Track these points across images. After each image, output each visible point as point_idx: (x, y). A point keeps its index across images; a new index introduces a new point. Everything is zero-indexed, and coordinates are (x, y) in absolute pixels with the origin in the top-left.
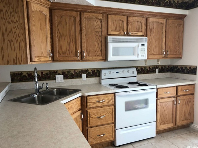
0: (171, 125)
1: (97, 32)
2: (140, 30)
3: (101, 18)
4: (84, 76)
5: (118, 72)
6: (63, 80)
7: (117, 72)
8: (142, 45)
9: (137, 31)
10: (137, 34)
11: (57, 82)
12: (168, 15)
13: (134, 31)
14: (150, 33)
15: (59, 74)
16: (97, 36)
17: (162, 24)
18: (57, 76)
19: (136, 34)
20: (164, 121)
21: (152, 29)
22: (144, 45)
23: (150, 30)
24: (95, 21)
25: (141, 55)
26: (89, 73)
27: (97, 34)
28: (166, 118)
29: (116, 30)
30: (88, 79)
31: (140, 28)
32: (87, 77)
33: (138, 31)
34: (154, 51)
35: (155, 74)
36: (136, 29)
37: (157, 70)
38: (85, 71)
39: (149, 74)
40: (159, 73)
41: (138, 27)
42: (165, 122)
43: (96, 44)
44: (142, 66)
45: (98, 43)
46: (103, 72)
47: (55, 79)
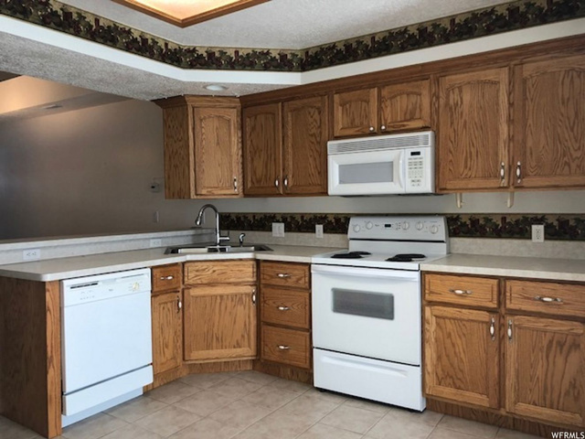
0: (477, 399)
1: (312, 135)
2: (417, 115)
3: (320, 105)
4: (319, 228)
5: (389, 226)
6: (283, 234)
7: (386, 226)
8: (413, 154)
9: (408, 117)
10: (407, 127)
11: (274, 235)
12: (515, 52)
13: (399, 119)
14: (452, 116)
15: (278, 221)
16: (313, 143)
17: (496, 83)
18: (274, 224)
19: (404, 126)
20: (451, 377)
21: (456, 105)
22: (418, 153)
23: (451, 108)
24: (310, 113)
25: (410, 180)
26: (330, 222)
27: (313, 140)
28: (461, 371)
29: (352, 125)
30: (326, 235)
31: (418, 110)
32: (325, 231)
33: (412, 119)
34: (466, 167)
35: (528, 242)
36: (405, 114)
37: (538, 230)
38: (321, 219)
39: (504, 241)
40: (546, 239)
41: (410, 107)
42: (458, 383)
43: (311, 160)
44: (474, 214)
45: (315, 159)
46: (353, 222)
47: (270, 229)
